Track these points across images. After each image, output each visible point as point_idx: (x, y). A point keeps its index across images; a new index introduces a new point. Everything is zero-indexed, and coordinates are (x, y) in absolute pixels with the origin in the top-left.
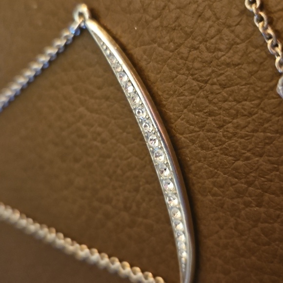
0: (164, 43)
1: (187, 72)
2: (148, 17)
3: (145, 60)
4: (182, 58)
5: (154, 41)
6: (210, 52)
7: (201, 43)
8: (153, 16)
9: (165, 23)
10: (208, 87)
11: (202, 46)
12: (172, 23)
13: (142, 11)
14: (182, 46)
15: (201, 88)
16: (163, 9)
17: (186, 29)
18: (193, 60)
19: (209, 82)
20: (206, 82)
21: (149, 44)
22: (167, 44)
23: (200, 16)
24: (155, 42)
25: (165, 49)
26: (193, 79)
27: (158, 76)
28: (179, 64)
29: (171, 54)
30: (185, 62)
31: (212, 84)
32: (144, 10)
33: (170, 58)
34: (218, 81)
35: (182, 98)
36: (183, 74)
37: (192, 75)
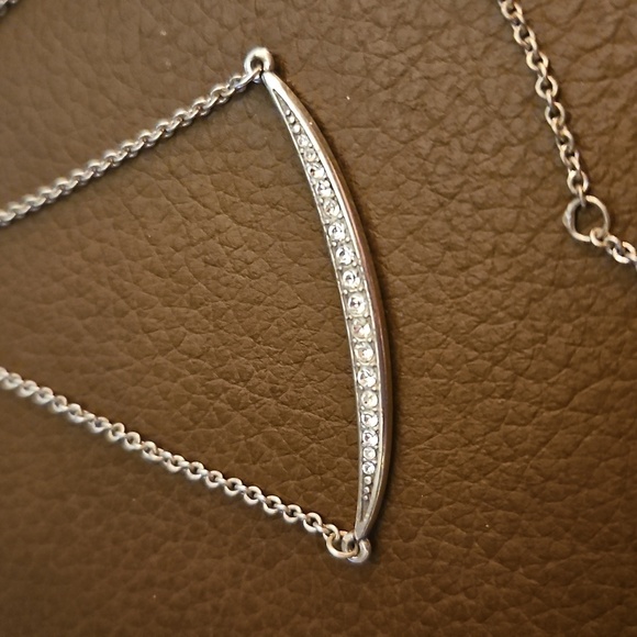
0: (392, 128)
1: (424, 178)
2: (372, 83)
3: (355, 151)
4: (418, 155)
5: (376, 123)
6: (467, 152)
7: (453, 136)
8: (381, 84)
9: (400, 98)
10: (453, 205)
11: (455, 143)
12: (411, 98)
13: (364, 73)
14: (422, 138)
15: (442, 205)
16: (402, 75)
17: (434, 111)
18: (438, 161)
19: (457, 197)
20: (452, 197)
21: (366, 126)
22: (397, 131)
23: (459, 95)
24: (377, 126)
25: (393, 138)
26: (432, 190)
27: (374, 178)
28: (412, 164)
29: (402, 146)
30: (422, 161)
31: (461, 201)
32: (369, 71)
33: (398, 152)
34: (471, 197)
35: (407, 217)
36: (417, 180)
37: (430, 183)
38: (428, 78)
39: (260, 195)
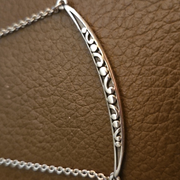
38: (96, 115)
39: (39, 145)
